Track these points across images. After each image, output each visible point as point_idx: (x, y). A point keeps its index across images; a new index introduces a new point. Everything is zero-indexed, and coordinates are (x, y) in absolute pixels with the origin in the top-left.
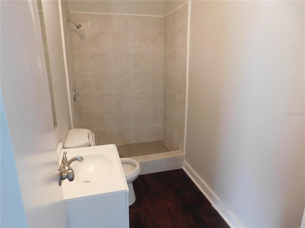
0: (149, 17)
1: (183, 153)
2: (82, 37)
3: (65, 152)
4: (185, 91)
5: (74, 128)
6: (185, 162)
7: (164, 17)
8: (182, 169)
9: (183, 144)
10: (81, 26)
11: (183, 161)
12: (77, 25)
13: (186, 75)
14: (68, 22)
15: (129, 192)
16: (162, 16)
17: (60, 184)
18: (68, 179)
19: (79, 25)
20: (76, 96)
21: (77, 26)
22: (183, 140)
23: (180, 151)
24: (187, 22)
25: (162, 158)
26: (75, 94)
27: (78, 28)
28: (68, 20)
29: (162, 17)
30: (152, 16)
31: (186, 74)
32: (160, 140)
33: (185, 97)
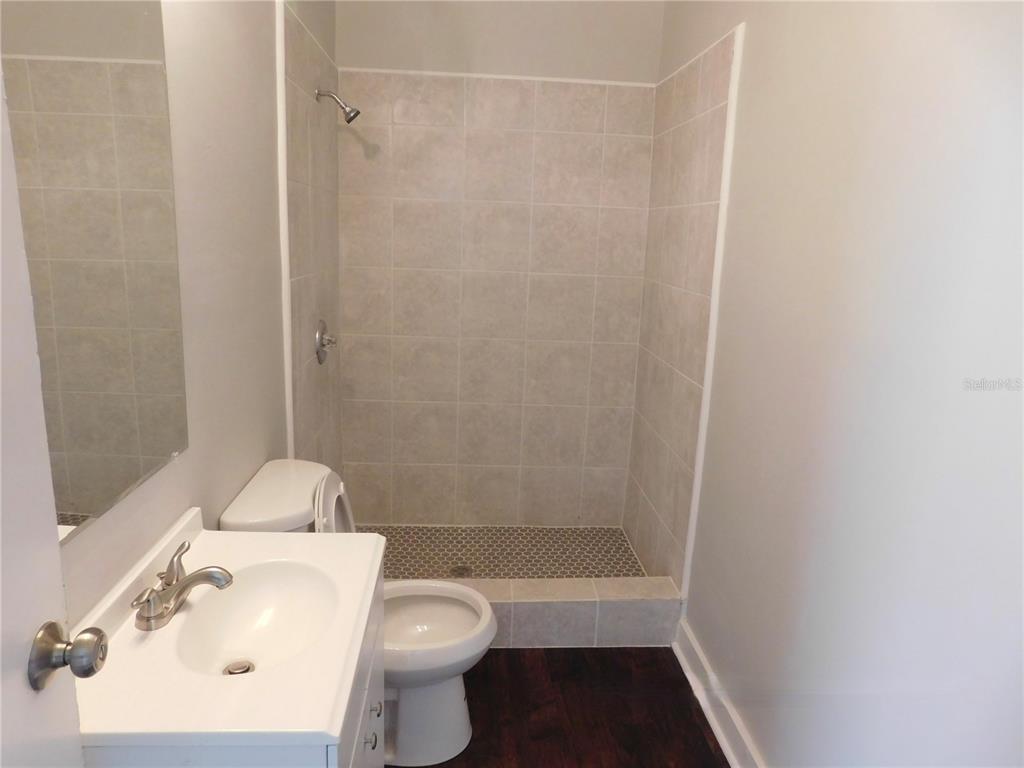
0: (604, 87)
1: (680, 588)
2: (372, 151)
3: (187, 544)
4: (704, 359)
5: (297, 456)
6: (684, 623)
7: (659, 89)
8: (669, 651)
9: (683, 558)
10: (358, 113)
11: (677, 620)
12: (348, 109)
13: (709, 301)
14: (317, 99)
15: (337, 742)
16: (654, 86)
17: (36, 684)
18: (72, 668)
19: (351, 112)
20: (324, 345)
21: (347, 114)
22: (684, 541)
23: (672, 581)
24: (727, 105)
25: (598, 599)
26: (322, 338)
27: (349, 122)
28: (319, 94)
29: (652, 89)
30: (613, 83)
31: (710, 295)
32: (614, 527)
33: (701, 381)
